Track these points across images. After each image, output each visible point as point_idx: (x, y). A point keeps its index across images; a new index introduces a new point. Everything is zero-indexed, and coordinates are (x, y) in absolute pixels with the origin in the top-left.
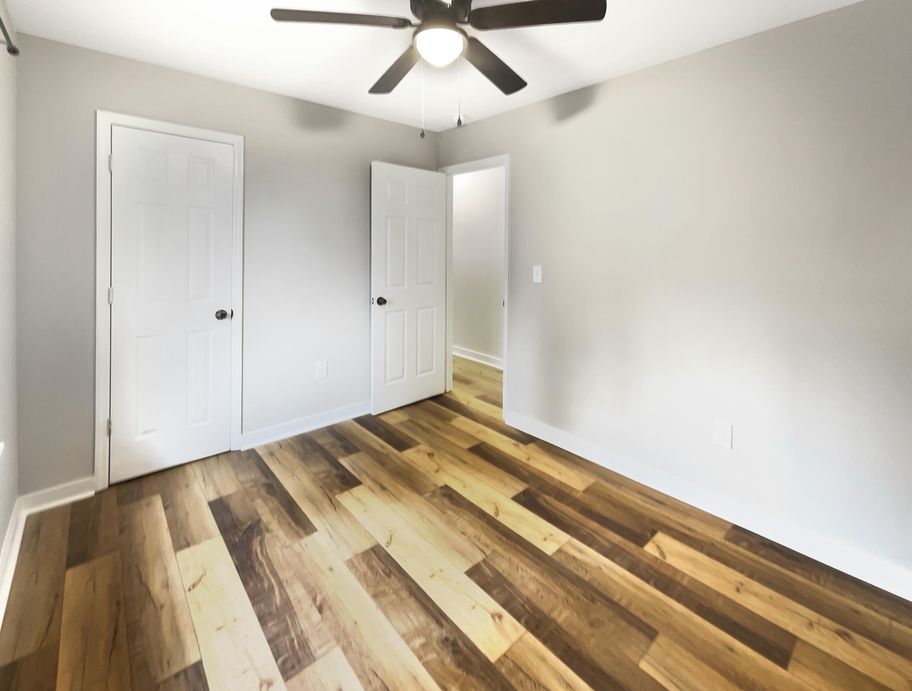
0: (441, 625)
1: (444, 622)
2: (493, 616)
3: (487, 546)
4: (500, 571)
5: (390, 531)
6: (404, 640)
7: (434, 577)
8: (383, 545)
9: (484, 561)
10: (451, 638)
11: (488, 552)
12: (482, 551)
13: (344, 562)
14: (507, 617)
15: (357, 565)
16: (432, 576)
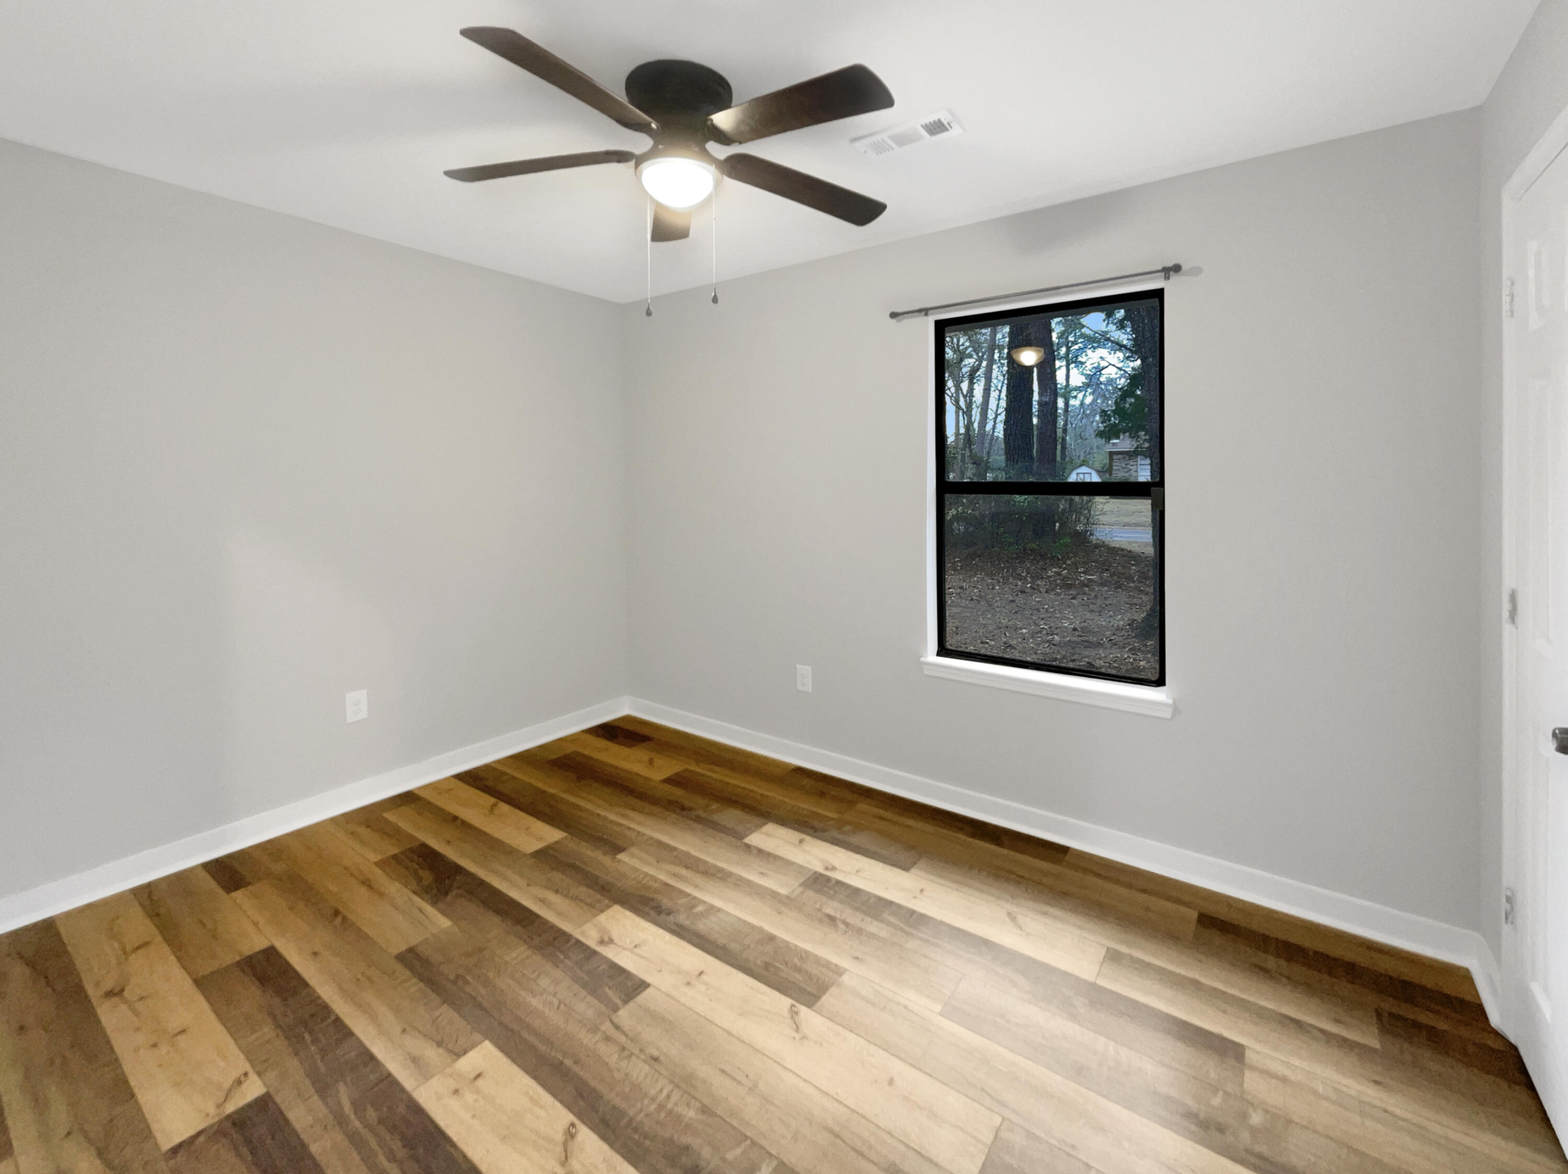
0: (676, 924)
1: (674, 928)
2: (611, 941)
3: (608, 1039)
4: (590, 998)
5: (804, 1037)
6: (716, 907)
7: (697, 973)
8: (803, 1010)
9: (616, 1009)
10: (663, 916)
11: (607, 1027)
12: (617, 1027)
13: (846, 970)
14: (592, 943)
15: (823, 970)
16: (701, 973)
